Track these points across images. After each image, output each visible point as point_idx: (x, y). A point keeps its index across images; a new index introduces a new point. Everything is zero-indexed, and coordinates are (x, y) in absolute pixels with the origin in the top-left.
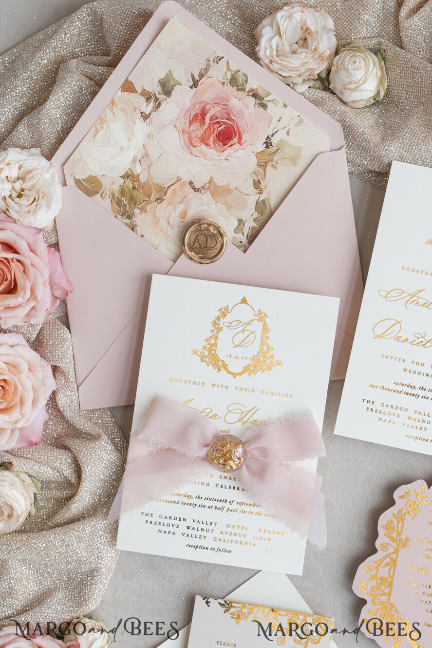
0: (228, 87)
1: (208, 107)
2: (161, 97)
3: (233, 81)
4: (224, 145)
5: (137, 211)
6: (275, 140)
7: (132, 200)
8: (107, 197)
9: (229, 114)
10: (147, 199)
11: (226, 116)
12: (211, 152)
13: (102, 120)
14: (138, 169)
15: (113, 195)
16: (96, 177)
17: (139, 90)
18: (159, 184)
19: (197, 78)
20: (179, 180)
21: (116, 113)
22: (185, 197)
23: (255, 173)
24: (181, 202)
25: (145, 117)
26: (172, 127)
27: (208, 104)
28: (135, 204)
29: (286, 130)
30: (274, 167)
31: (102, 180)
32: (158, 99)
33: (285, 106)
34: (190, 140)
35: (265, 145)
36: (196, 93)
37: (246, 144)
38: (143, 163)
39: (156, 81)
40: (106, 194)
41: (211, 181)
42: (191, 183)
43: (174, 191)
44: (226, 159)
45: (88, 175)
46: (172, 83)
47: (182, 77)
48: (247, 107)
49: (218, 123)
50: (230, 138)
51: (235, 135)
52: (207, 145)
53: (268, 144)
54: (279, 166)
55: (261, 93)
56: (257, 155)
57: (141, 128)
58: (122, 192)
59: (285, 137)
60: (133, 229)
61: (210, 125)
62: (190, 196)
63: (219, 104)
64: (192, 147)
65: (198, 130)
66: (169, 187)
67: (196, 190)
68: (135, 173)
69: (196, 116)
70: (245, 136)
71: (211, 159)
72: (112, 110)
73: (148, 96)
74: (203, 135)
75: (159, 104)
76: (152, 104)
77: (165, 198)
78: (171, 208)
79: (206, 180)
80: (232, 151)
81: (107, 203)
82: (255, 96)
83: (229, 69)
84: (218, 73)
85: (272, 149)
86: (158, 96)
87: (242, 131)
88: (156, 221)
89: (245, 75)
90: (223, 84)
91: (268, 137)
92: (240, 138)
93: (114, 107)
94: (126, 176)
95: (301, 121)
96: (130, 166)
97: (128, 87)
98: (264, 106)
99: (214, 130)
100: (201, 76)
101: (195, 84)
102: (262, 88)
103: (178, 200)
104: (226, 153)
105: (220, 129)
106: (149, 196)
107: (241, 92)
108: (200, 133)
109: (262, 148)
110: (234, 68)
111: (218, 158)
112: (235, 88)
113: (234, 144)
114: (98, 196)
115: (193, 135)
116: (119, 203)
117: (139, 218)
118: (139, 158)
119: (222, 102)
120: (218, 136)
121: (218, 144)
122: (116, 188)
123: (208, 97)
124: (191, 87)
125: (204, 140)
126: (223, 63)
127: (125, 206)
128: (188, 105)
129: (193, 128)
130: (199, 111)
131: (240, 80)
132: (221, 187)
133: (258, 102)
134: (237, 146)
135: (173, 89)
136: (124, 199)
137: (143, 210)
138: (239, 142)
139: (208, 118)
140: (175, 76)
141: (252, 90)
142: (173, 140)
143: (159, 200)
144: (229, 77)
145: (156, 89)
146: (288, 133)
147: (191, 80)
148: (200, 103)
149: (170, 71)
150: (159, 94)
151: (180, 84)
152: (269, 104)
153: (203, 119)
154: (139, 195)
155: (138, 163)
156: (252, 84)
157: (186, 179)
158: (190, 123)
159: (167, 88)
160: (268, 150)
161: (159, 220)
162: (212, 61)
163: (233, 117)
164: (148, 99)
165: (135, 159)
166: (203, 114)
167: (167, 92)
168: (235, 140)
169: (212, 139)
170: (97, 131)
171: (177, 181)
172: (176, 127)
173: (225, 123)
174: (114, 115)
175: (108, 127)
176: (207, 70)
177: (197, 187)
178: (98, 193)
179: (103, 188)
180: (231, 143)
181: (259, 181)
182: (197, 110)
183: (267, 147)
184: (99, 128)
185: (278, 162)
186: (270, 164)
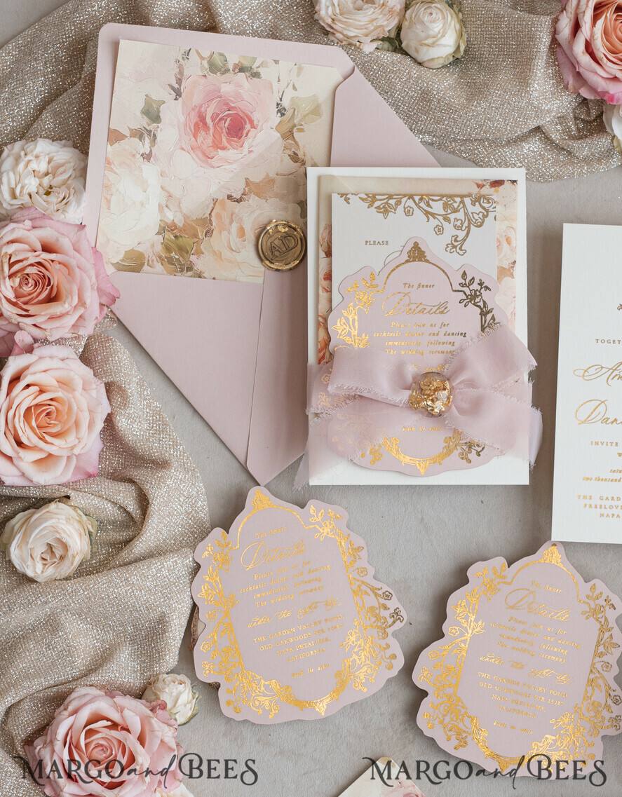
0: (211, 76)
1: (203, 109)
2: (152, 127)
3: (213, 68)
4: (240, 138)
5: (193, 258)
6: (286, 103)
7: (182, 250)
8: (155, 262)
9: (227, 104)
10: (195, 240)
11: (225, 107)
12: (231, 153)
13: (107, 187)
14: (170, 216)
15: (160, 257)
16: (133, 250)
17: (127, 133)
18: (199, 217)
19: (176, 86)
20: (215, 201)
21: (117, 171)
22: (232, 215)
23: (286, 148)
24: (231, 222)
25: (147, 157)
26: (179, 152)
27: (201, 107)
28: (187, 252)
29: (291, 86)
30: (301, 130)
31: (141, 249)
32: (151, 131)
33: (276, 62)
34: (204, 154)
35: (279, 114)
36: (184, 102)
37: (260, 124)
38: (171, 206)
39: (138, 113)
40: (153, 261)
41: (248, 182)
42: (230, 197)
43: (219, 216)
44: (250, 152)
45: (124, 253)
46: (155, 106)
47: (161, 93)
48: (240, 86)
49: (221, 119)
50: (241, 128)
51: (245, 122)
52: (223, 148)
53: (282, 111)
54: (305, 127)
55: (246, 63)
56: (278, 128)
57: (149, 171)
58: (168, 249)
59: (294, 94)
60: (200, 277)
61: (214, 126)
62: (237, 210)
63: (212, 100)
64: (210, 161)
65: (206, 139)
66: (210, 214)
67: (238, 201)
68: (169, 222)
69: (196, 125)
70: (256, 117)
71: (235, 161)
72: (112, 170)
73: (139, 134)
74: (214, 142)
75: (155, 135)
76: (147, 140)
77: (213, 227)
78: (225, 233)
79: (243, 184)
80: (251, 140)
81: (159, 267)
82: (242, 70)
83: (202, 58)
84: (194, 68)
85: (288, 114)
86: (148, 128)
87: (249, 113)
88: (218, 256)
89: (221, 55)
90: (205, 76)
91: (278, 104)
92: (251, 122)
93: (112, 166)
94: (162, 231)
95: (300, 69)
96: (159, 218)
97: (114, 136)
98: (256, 75)
99: (222, 129)
100: (179, 81)
101: (178, 94)
102: (244, 57)
103: (227, 221)
104: (246, 145)
105: (227, 125)
106: (196, 236)
107: (227, 75)
108: (209, 140)
109: (277, 119)
110: (206, 54)
111: (241, 156)
112: (218, 74)
113: (249, 131)
114: (146, 268)
115: (204, 147)
116: (171, 261)
117: (199, 263)
118: (164, 203)
119: (214, 95)
120: (229, 133)
121: (233, 141)
122: (159, 248)
123: (197, 99)
124: (176, 99)
125: (218, 146)
126: (193, 55)
127: (178, 260)
128: (182, 119)
129: (200, 139)
130: (197, 119)
131: (219, 62)
132: (261, 182)
133: (248, 74)
134: (253, 132)
135: (159, 112)
136: (173, 254)
137: (199, 253)
138: (253, 127)
139: (209, 121)
140: (154, 98)
141: (236, 66)
142: (187, 164)
143: (209, 233)
144: (206, 66)
145: (143, 122)
146: (294, 88)
147: (173, 92)
148: (193, 109)
149: (146, 95)
150: (149, 125)
151: (164, 102)
152: (260, 70)
153: (205, 124)
154: (185, 240)
155: (166, 210)
156: (232, 60)
157: (222, 196)
158: (195, 136)
159: (152, 113)
160: (284, 117)
161: (221, 253)
162: (181, 60)
163: (233, 105)
164: (141, 137)
165: (160, 206)
166: (202, 118)
167: (156, 118)
168: (248, 126)
169: (224, 140)
170: (109, 201)
171: (215, 204)
172: (182, 149)
173: (228, 115)
174: (117, 174)
175: (117, 190)
176: (181, 73)
177: (238, 197)
178: (143, 264)
179: (147, 256)
180: (245, 132)
181: (294, 153)
182: (194, 118)
183: (283, 115)
184: (109, 198)
185: (302, 123)
186: (295, 130)
